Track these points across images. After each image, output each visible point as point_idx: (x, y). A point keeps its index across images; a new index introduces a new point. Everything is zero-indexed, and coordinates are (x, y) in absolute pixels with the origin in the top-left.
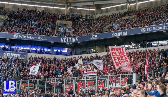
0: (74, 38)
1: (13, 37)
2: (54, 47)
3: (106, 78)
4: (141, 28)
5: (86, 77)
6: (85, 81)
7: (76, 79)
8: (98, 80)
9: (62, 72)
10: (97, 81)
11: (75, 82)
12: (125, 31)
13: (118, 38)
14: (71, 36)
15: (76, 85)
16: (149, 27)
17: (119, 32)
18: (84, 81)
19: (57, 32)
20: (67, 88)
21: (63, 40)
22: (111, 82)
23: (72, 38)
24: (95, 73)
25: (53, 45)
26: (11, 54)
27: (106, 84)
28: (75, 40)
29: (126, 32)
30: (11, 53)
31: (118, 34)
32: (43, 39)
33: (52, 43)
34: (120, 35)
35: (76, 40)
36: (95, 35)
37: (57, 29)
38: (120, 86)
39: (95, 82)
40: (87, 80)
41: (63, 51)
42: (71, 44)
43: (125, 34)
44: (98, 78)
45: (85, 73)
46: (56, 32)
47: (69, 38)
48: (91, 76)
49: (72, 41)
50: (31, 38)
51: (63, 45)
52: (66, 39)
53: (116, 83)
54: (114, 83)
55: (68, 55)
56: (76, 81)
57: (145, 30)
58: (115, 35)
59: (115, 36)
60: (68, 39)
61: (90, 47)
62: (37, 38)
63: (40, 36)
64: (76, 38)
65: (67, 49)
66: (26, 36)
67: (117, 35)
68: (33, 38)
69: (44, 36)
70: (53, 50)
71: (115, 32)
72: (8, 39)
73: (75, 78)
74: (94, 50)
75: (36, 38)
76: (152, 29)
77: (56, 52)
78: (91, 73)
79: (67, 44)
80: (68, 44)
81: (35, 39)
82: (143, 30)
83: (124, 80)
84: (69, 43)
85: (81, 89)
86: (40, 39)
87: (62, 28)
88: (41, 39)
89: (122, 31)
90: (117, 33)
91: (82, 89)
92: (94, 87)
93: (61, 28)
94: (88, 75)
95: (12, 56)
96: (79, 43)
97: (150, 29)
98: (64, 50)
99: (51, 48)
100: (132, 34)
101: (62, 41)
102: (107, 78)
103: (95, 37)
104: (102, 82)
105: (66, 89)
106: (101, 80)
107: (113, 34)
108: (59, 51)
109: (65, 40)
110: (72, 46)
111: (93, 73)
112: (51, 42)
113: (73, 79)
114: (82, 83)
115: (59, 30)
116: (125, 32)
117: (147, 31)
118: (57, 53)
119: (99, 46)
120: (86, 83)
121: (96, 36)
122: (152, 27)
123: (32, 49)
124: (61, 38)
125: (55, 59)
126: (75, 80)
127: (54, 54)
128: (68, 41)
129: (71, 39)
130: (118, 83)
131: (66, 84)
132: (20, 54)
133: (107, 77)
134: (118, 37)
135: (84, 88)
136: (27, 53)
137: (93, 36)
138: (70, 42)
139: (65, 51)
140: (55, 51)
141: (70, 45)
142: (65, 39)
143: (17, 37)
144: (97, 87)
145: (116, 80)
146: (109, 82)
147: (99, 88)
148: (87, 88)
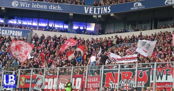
0: (105, 8)
1: (12, 6)
2: (74, 22)
3: (152, 67)
5: (119, 66)
6: (119, 72)
7: (105, 68)
8: (138, 70)
11: (102, 73)
14: (100, 5)
18: (117, 71)
20: (90, 83)
21: (88, 10)
22: (160, 74)
23: (102, 8)
24: (133, 58)
25: (72, 18)
26: (7, 32)
27: (151, 76)
28: (106, 10)
30: (7, 29)
32: (56, 8)
33: (70, 14)
35: (108, 10)
36: (139, 2)
40: (121, 70)
41: (88, 29)
42: (100, 16)
44: (138, 67)
45: (119, 59)
47: (97, 8)
49: (102, 13)
50: (39, 6)
51: (88, 19)
52: (93, 9)
54: (165, 74)
56: (105, 72)
58: (170, 2)
59: (170, 4)
60: (95, 9)
62: (48, 7)
63: (53, 4)
64: (108, 7)
65: (94, 25)
66: (31, 3)
67: (173, 2)
68: (41, 7)
70: (71, 26)
72: (4, 9)
73: (103, 66)
75: (45, 7)
77: (77, 30)
78: (127, 59)
79: (94, 16)
80: (96, 17)
81: (45, 9)
84: (97, 16)
85: (111, 83)
86: (52, 8)
88: (54, 8)
91: (114, 84)
92: (132, 82)
94: (123, 62)
95: (9, 34)
96: (112, 15)
98: (90, 26)
99: (69, 24)
101: (86, 12)
102: (153, 67)
105: (88, 84)
107: (166, 1)
109: (91, 10)
110: (102, 20)
111: (131, 59)
112: (69, 14)
113: (100, 68)
120: (120, 75)
121: (140, 4)
123: (40, 25)
124: (85, 8)
126: (102, 69)
127: (74, 33)
128: (95, 13)
129: (100, 10)
130: (170, 75)
131: (88, 76)
132: (21, 32)
133: (153, 65)
135: (116, 82)
136: (32, 30)
137: (135, 4)
138: (99, 13)
139: (92, 28)
140: (75, 27)
141: (99, 18)
142: (91, 8)
143: (17, 5)
144: (137, 81)
145: (167, 70)
146: (157, 73)
147: (140, 82)
148: (121, 82)
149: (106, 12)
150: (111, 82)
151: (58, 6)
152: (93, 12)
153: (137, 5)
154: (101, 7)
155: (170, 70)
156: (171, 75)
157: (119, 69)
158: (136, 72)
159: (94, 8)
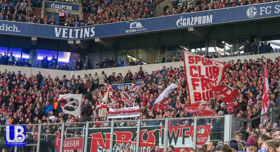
0: (86, 29)
2: (37, 51)
3: (161, 125)
4: (246, 8)
5: (112, 122)
6: (112, 132)
7: (91, 126)
8: (141, 129)
9: (55, 108)
10: (138, 130)
11: (87, 133)
12: (209, 14)
13: (192, 29)
15: (89, 140)
16: (266, 5)
17: (194, 15)
18: (109, 131)
19: (46, 13)
20: (67, 148)
22: (173, 135)
23: (82, 30)
24: (134, 112)
25: (36, 44)
27: (160, 139)
28: (88, 33)
29: (211, 16)
31: (191, 20)
32: (11, 29)
33: (33, 39)
34: (197, 23)
35: (91, 33)
36: (137, 21)
37: (45, 7)
38: (195, 143)
39: (135, 135)
40: (114, 130)
41: (60, 60)
42: (78, 42)
43: (207, 20)
44: (141, 125)
45: (112, 113)
46: (42, 12)
47: (73, 29)
48: (125, 119)
49: (81, 37)
51: (61, 46)
52: (68, 32)
53: (184, 137)
54: (181, 136)
55: (71, 70)
56: (90, 132)
57: (255, 13)
58: (184, 22)
59: (184, 24)
60: (71, 30)
61: (125, 51)
63: (5, 23)
64: (91, 28)
65: (68, 54)
67: (188, 23)
69: (15, 24)
70: (34, 56)
71: (184, 17)
73: (87, 123)
74: (134, 59)
76: (273, 9)
78: (124, 112)
79: (69, 42)
80: (72, 42)
82: (251, 13)
83: (202, 131)
84: (75, 41)
85: (100, 149)
86: (5, 29)
87: (58, 4)
88: (8, 29)
89: (202, 15)
90: (189, 19)
91: (104, 150)
92: (131, 147)
93: (55, 3)
94: (118, 116)
96: (97, 40)
97: (268, 10)
98: (62, 56)
99: (31, 52)
100: (224, 21)
101: (57, 35)
102: (164, 124)
103: (137, 26)
104: (150, 133)
105: (65, 151)
106: (149, 129)
107: (178, 21)
108: (50, 59)
109: (64, 33)
110: (82, 47)
111: (129, 112)
112: (31, 38)
113: (82, 125)
114: (104, 137)
115: (50, 10)
116: (208, 16)
117: (261, 14)
118: (45, 64)
119: (145, 48)
120: (114, 136)
121: (139, 25)
122: (273, 5)
124: (56, 29)
125: (40, 77)
126: (86, 128)
127: (38, 67)
128: (71, 36)
130: (188, 137)
131: (64, 138)
133: (164, 122)
134: (190, 26)
135: (108, 147)
137: (131, 24)
138: (77, 37)
139: (65, 58)
140: (40, 58)
141: (77, 44)
142: (64, 30)
144: (140, 146)
145: (184, 130)
146: (169, 135)
147: (144, 148)
148: (115, 148)
149: (88, 36)
150: (100, 147)
151: (14, 26)
152: (67, 35)
153: (135, 25)
154: (80, 28)
155: (188, 129)
156: (190, 138)
157: (112, 128)
158: (138, 132)
159: (69, 29)
